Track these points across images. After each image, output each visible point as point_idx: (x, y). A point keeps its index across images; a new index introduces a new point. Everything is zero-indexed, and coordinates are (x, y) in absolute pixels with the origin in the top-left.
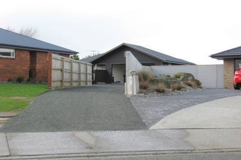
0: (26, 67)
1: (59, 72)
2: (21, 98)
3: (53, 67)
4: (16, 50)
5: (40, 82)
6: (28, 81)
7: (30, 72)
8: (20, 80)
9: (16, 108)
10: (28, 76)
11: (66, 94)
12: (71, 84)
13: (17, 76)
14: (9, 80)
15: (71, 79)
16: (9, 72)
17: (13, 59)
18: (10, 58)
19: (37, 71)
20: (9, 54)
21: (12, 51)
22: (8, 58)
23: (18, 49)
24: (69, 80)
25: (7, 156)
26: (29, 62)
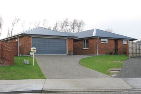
0: (113, 47)
1: (131, 49)
2: (117, 62)
3: (129, 46)
4: (108, 39)
5: (120, 54)
6: (114, 54)
7: (115, 49)
8: (111, 54)
9: (118, 67)
10: (114, 51)
11: (137, 60)
12: (136, 55)
13: (110, 52)
14: (106, 54)
15: (136, 52)
16: (106, 50)
17: (107, 44)
18: (106, 43)
19: (118, 49)
20: (105, 42)
21: (106, 40)
22: (105, 44)
23: (109, 39)
24: (135, 53)
25: (132, 89)
26: (114, 45)
